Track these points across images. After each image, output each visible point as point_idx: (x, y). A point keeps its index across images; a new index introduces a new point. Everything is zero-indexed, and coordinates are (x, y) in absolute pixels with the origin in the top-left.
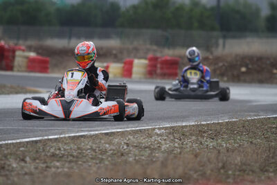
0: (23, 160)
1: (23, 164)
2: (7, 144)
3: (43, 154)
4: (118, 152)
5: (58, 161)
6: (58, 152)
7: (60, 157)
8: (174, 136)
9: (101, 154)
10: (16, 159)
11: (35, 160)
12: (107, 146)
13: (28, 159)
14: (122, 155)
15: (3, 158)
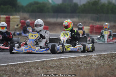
0: (38, 69)
1: (37, 70)
2: (31, 62)
3: (46, 66)
4: (77, 65)
5: (52, 69)
6: (52, 65)
7: (53, 67)
8: (101, 58)
9: (70, 66)
10: (35, 68)
11: (42, 68)
12: (73, 62)
13: (39, 68)
14: (79, 66)
15: (29, 68)
